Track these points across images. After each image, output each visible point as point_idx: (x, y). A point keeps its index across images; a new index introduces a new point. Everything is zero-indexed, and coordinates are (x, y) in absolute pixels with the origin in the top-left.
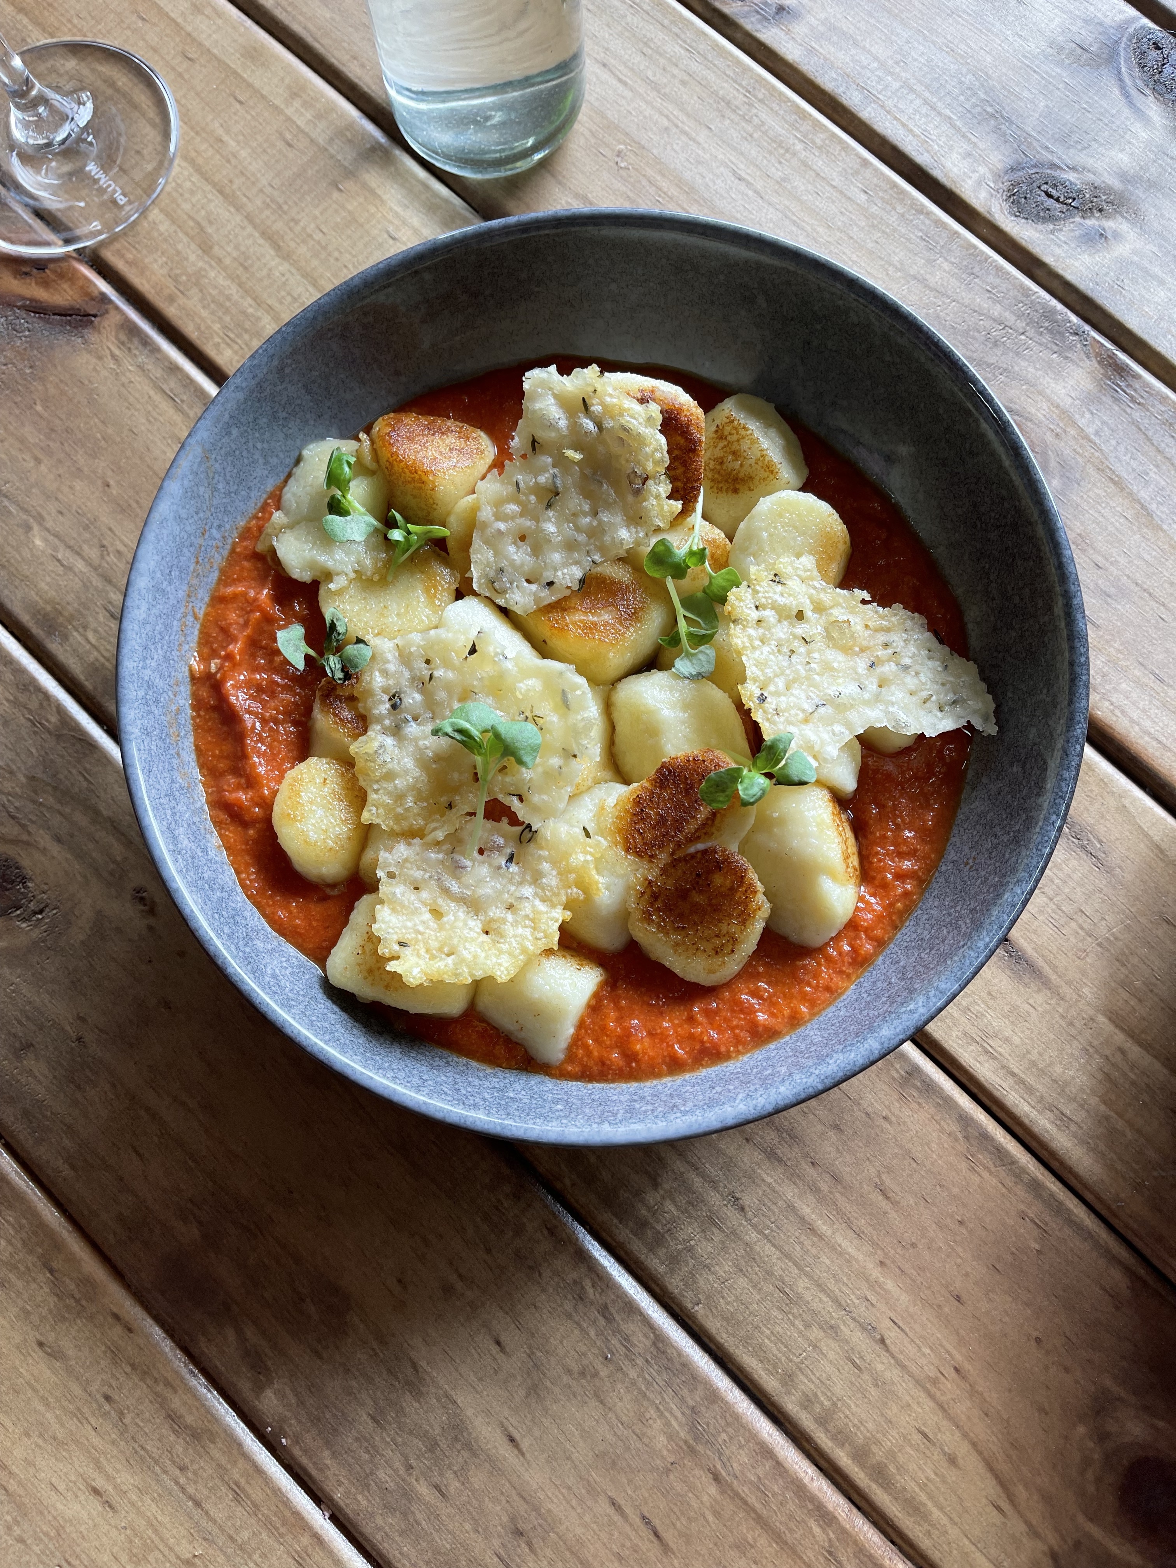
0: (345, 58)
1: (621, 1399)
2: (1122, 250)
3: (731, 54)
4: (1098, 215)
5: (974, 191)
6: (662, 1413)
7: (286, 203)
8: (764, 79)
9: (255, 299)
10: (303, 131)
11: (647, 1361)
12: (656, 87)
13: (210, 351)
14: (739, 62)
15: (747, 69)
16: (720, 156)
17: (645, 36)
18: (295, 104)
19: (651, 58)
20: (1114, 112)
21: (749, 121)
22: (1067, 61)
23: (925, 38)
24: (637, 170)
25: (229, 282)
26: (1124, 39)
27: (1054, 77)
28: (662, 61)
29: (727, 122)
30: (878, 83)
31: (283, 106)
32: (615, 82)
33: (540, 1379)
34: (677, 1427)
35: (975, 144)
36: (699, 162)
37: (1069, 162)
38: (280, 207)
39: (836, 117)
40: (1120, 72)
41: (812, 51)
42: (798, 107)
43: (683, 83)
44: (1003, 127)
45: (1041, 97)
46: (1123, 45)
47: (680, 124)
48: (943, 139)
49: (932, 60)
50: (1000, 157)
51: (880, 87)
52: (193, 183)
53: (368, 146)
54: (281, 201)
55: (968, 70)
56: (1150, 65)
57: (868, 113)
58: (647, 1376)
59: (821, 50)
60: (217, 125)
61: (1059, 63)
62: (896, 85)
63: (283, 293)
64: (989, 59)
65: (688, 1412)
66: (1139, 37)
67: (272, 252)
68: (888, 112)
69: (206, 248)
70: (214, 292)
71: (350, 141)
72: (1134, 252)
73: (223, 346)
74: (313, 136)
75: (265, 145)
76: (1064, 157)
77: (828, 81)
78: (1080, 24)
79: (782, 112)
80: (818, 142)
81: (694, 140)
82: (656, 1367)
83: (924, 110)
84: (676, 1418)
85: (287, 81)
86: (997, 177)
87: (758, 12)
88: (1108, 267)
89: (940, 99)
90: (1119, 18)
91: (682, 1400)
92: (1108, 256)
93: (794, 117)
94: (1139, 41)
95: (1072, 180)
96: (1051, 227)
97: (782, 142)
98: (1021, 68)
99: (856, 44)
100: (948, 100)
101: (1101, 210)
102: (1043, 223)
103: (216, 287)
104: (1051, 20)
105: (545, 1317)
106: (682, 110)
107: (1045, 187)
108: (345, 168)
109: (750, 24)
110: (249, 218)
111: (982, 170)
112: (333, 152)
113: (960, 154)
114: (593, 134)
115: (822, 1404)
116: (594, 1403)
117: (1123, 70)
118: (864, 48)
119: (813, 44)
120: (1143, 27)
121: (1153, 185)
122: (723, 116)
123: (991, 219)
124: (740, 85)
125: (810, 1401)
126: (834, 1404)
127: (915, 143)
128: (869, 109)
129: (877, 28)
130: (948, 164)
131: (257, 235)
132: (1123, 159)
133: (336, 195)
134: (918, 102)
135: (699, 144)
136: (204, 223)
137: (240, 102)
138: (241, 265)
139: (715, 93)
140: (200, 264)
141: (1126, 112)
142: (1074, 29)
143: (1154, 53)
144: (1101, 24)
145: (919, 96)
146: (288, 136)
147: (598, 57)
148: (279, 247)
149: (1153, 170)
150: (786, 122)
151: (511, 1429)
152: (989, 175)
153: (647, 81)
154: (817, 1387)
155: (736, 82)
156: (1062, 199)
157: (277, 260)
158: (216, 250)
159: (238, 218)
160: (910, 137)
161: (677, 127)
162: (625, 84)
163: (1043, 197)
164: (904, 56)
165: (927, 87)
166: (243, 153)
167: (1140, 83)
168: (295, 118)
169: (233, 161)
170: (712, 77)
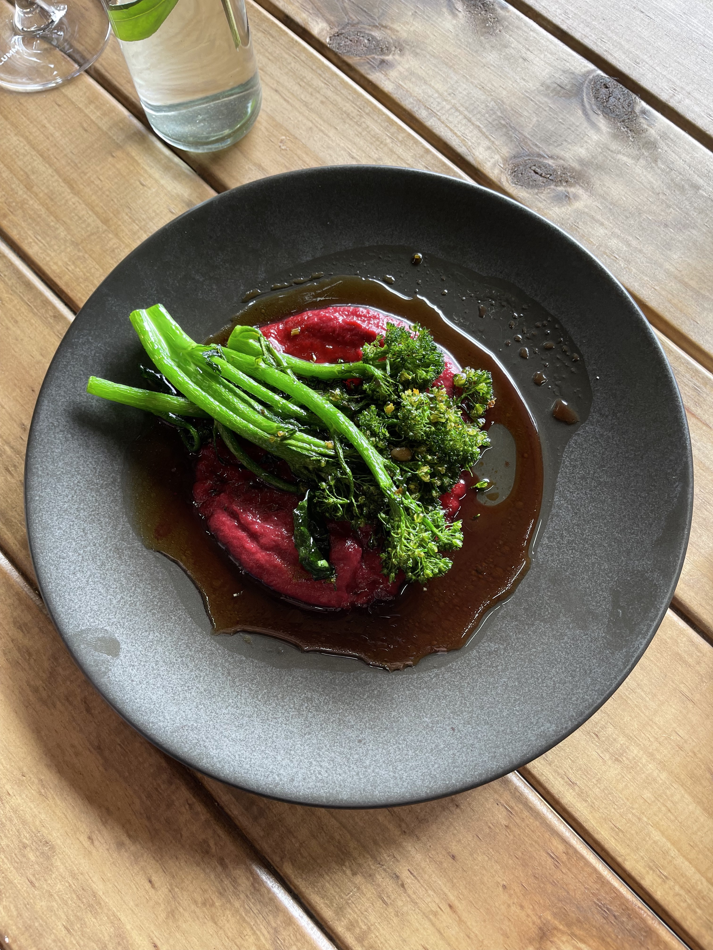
0: (123, 82)
1: (228, 921)
2: (578, 205)
3: (351, 87)
4: (564, 184)
5: (492, 169)
6: (255, 932)
7: (80, 163)
8: (371, 102)
9: (55, 218)
10: (94, 122)
11: (247, 896)
12: (306, 105)
13: (25, 247)
14: (355, 91)
15: (360, 95)
16: (342, 145)
17: (301, 75)
18: (91, 107)
19: (304, 87)
20: (578, 124)
21: (360, 126)
22: (551, 95)
23: (467, 80)
24: (291, 151)
25: (40, 207)
26: (587, 82)
27: (543, 104)
28: (310, 90)
29: (347, 125)
30: (437, 106)
31: (84, 108)
32: (282, 101)
33: (176, 907)
34: (264, 941)
35: (493, 142)
36: (329, 147)
37: (549, 153)
38: (76, 165)
39: (412, 124)
40: (583, 101)
41: (399, 86)
42: (389, 118)
43: (322, 102)
44: (510, 132)
45: (534, 115)
46: (585, 85)
47: (319, 126)
48: (474, 139)
49: (471, 93)
50: (508, 150)
51: (438, 108)
52: (26, 150)
53: (132, 132)
54: (77, 161)
55: (492, 99)
56: (601, 97)
57: (431, 123)
58: (246, 906)
59: (405, 86)
60: (43, 117)
61: (547, 95)
62: (448, 107)
63: (73, 214)
64: (504, 93)
65: (272, 931)
66: (596, 80)
67: (69, 191)
68: (443, 123)
69: (29, 187)
70: (31, 213)
71: (121, 129)
72: (586, 206)
73: (33, 244)
74: (100, 125)
75: (71, 130)
76: (546, 150)
77: (408, 104)
78: (560, 72)
79: (379, 121)
80: (400, 138)
81: (326, 135)
82: (253, 900)
83: (464, 121)
84: (264, 935)
85: (87, 94)
86: (505, 160)
87: (369, 63)
88: (570, 215)
89: (474, 115)
90: (584, 70)
91: (269, 923)
92: (570, 209)
93: (386, 124)
94: (595, 83)
95: (550, 163)
96: (536, 191)
97: (378, 137)
98: (523, 98)
99: (426, 83)
100: (479, 116)
101: (567, 182)
102: (532, 188)
103: (33, 210)
104: (543, 70)
105: (182, 864)
106: (321, 118)
107: (534, 168)
108: (117, 144)
109: (364, 70)
110: (57, 171)
111: (497, 157)
112: (111, 135)
113: (484, 147)
114: (267, 130)
115: (361, 928)
116: (210, 924)
117: (585, 100)
118: (430, 85)
119: (400, 82)
120: (598, 76)
121: (599, 167)
122: (345, 122)
123: (501, 185)
124: (356, 104)
125: (352, 925)
126: (369, 928)
127: (457, 140)
128: (431, 120)
129: (439, 74)
130: (477, 154)
131: (60, 180)
132: (582, 152)
133: (110, 159)
134: (461, 117)
135: (329, 137)
136: (29, 173)
137: (59, 105)
138: (49, 197)
139: (341, 109)
140: (25, 196)
141: (586, 124)
142: (557, 75)
143: (604, 90)
144: (573, 73)
145: (461, 113)
146: (85, 125)
147: (273, 86)
148: (73, 187)
149: (600, 158)
150: (382, 126)
151: (155, 939)
152: (500, 160)
153: (301, 101)
154: (358, 916)
155: (353, 103)
156: (543, 175)
157: (71, 195)
158: (35, 189)
159: (50, 171)
160: (455, 137)
161: (317, 127)
162: (288, 102)
163: (533, 173)
164: (454, 90)
165: (467, 108)
166: (57, 134)
167: (595, 107)
168: (90, 115)
169: (51, 138)
170: (339, 99)
